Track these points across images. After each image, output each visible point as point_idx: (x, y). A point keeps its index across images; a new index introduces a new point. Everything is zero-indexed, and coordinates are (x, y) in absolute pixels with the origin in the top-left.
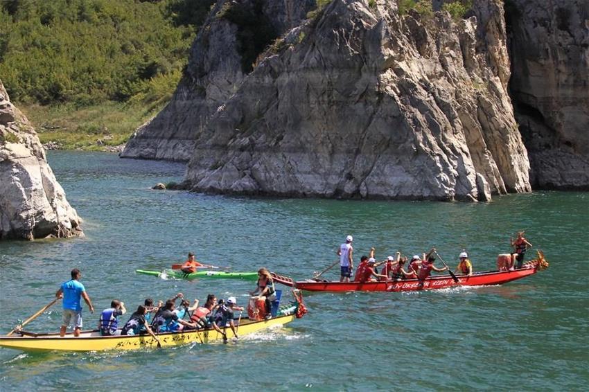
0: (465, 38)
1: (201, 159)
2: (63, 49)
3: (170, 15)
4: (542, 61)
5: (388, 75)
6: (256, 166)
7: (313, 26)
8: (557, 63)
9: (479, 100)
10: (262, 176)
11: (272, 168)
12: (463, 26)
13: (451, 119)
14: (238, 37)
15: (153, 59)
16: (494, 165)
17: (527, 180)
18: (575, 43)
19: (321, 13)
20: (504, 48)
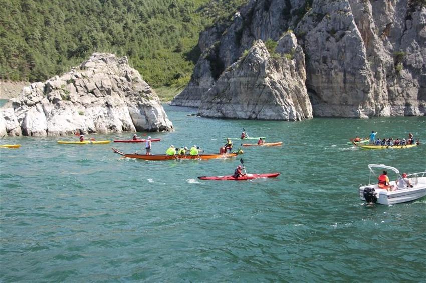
0: (291, 67)
1: (203, 106)
2: (148, 68)
3: (184, 57)
4: (317, 74)
5: (267, 79)
6: (223, 109)
7: (242, 62)
8: (322, 75)
9: (296, 88)
10: (224, 112)
11: (228, 110)
12: (291, 63)
13: (288, 94)
14: (210, 65)
15: (179, 72)
16: (301, 109)
17: (312, 114)
18: (328, 68)
19: (245, 59)
20: (304, 70)
